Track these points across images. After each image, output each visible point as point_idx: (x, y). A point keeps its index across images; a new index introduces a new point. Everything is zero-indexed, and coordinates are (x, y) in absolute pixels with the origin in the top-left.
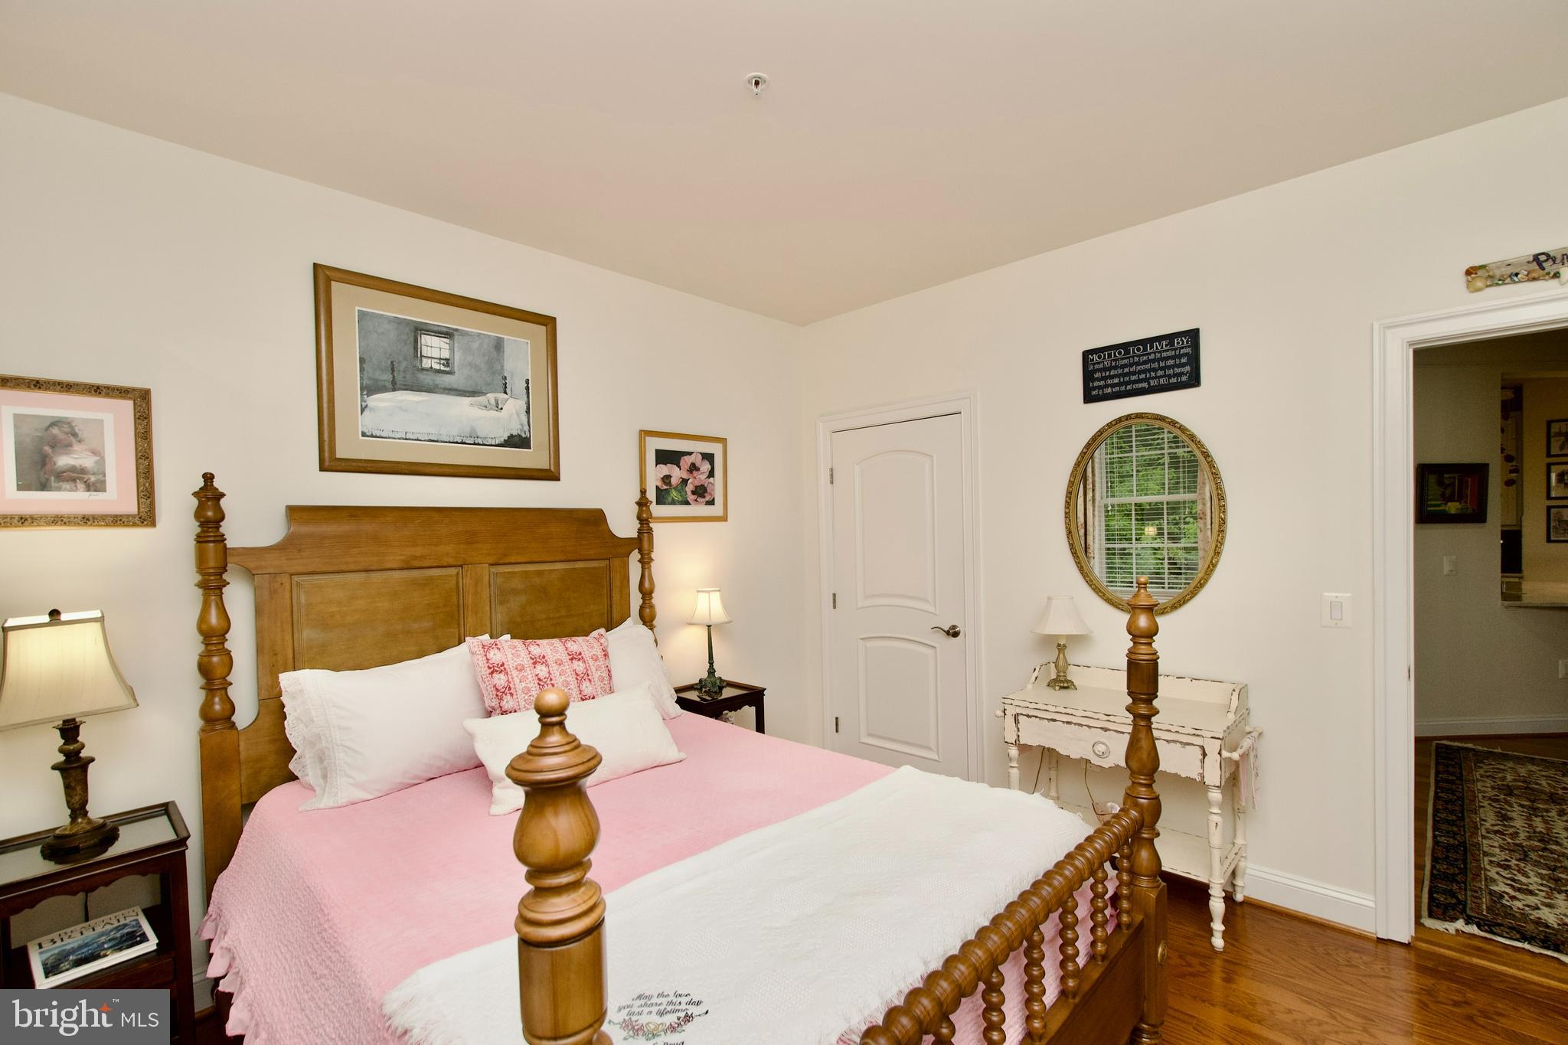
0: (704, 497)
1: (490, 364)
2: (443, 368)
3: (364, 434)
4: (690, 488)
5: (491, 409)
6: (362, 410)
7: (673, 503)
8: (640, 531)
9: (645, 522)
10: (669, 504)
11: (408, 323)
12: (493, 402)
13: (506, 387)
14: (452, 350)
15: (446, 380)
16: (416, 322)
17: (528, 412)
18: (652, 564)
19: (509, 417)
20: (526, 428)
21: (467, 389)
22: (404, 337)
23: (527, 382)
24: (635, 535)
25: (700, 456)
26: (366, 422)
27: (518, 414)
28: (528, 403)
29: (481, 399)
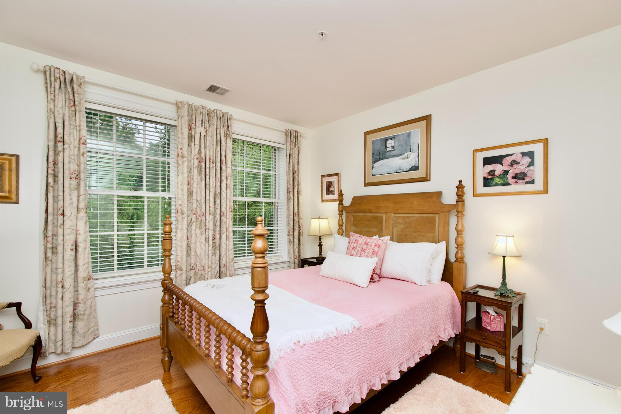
0: (524, 179)
1: (406, 143)
2: (392, 149)
3: (373, 175)
4: (510, 176)
5: (406, 159)
6: (373, 168)
7: (496, 185)
8: (457, 201)
9: (460, 196)
10: (493, 186)
11: (381, 140)
12: (406, 156)
13: (411, 149)
14: (395, 142)
15: (393, 153)
16: (384, 138)
17: (418, 156)
18: (464, 218)
19: (412, 159)
20: (417, 162)
21: (399, 154)
22: (382, 144)
23: (419, 145)
24: (455, 203)
25: (521, 155)
26: (374, 171)
27: (415, 158)
28: (419, 153)
29: (403, 156)
